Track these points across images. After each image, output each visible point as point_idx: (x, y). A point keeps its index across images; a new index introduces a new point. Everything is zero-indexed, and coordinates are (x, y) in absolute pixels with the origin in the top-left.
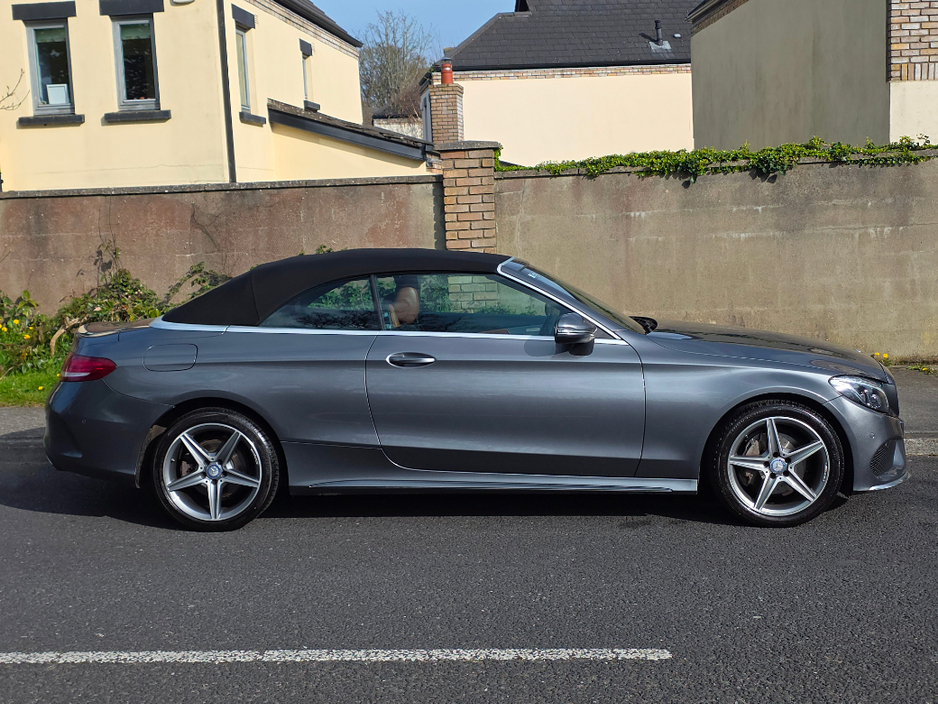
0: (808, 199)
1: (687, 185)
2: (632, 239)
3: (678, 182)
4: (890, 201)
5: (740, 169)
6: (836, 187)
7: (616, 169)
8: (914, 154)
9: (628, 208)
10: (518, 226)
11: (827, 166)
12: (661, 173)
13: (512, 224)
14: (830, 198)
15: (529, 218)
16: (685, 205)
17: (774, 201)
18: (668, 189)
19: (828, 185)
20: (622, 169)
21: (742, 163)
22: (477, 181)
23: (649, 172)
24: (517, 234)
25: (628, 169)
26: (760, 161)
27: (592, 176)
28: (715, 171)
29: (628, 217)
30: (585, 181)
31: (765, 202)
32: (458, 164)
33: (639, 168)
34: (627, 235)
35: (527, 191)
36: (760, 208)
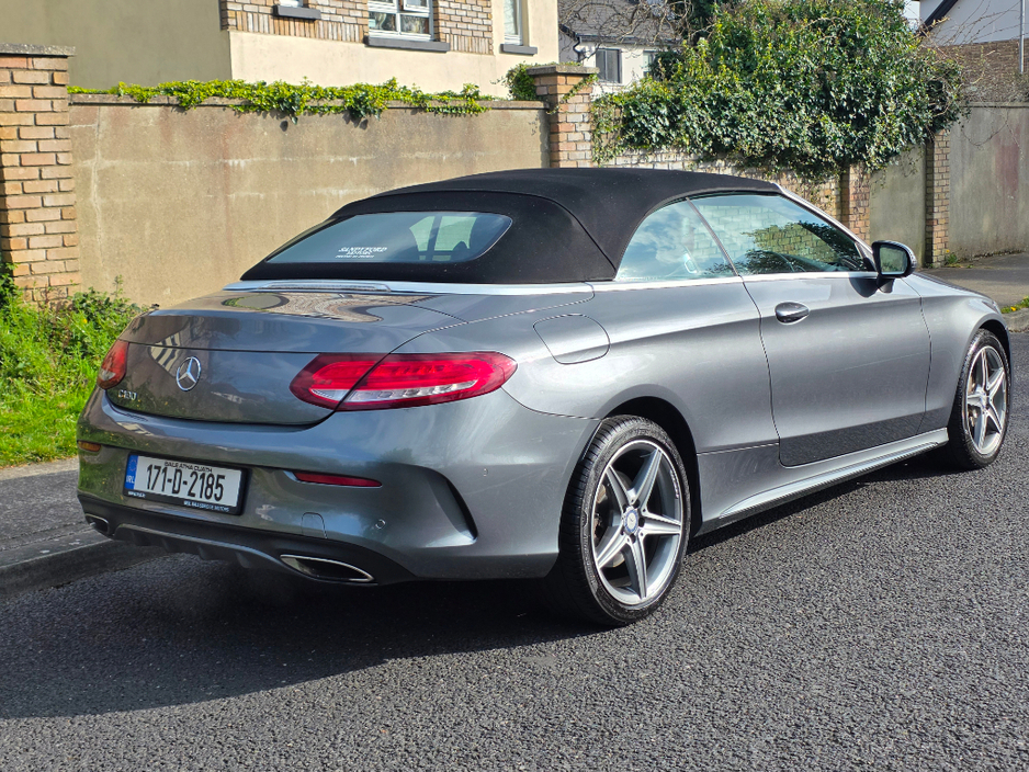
0: (395, 150)
1: (285, 126)
2: (232, 196)
3: (274, 123)
4: (459, 155)
5: (337, 110)
6: (417, 138)
7: (211, 100)
8: (477, 104)
9: (226, 156)
10: (94, 177)
11: (409, 111)
12: (260, 109)
13: (86, 174)
14: (412, 150)
15: (108, 163)
16: (284, 152)
17: (367, 152)
18: (265, 127)
19: (411, 134)
20: (218, 101)
21: (338, 103)
22: (46, 106)
23: (248, 106)
24: (94, 187)
25: (225, 101)
26: (358, 101)
27: (182, 107)
28: (313, 111)
29: (225, 166)
30: (174, 113)
31: (359, 154)
32: (19, 76)
33: (237, 102)
34: (226, 190)
35: (104, 124)
36: (354, 159)
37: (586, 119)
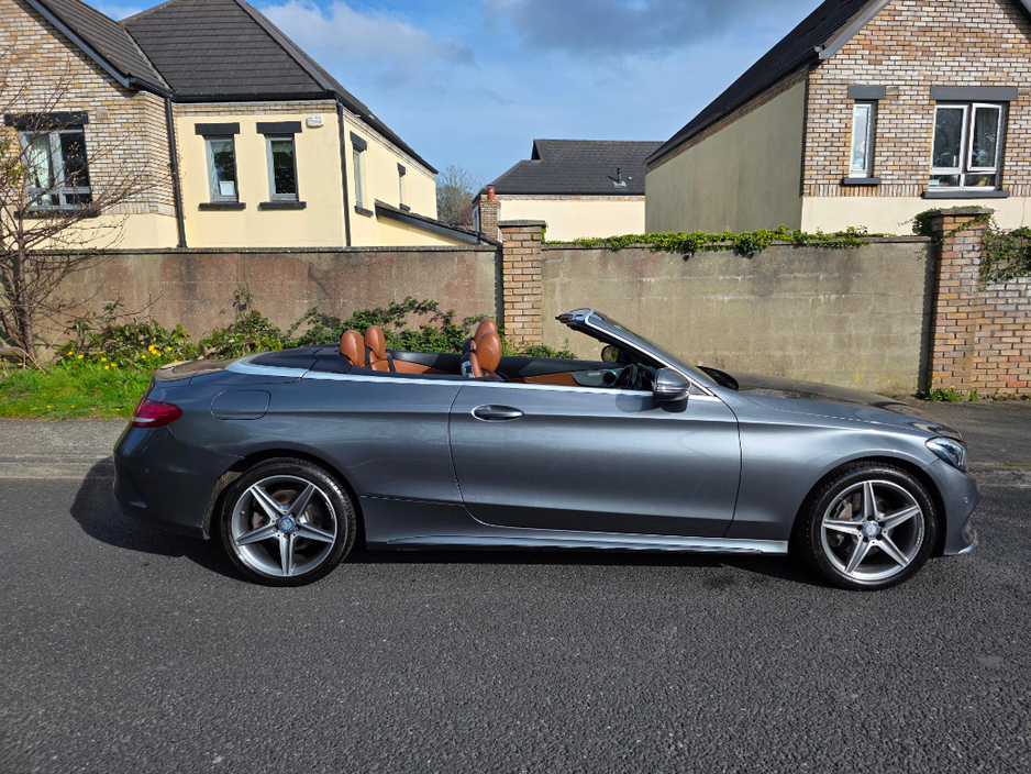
0: (776, 272)
1: (686, 258)
2: (644, 299)
3: (678, 257)
4: (836, 275)
5: (727, 248)
6: (797, 263)
7: (633, 245)
8: (858, 240)
9: (642, 275)
10: (558, 288)
11: (791, 247)
12: (668, 249)
13: (554, 285)
14: (792, 272)
15: (566, 280)
16: (684, 274)
17: (752, 273)
18: (672, 261)
19: (791, 262)
20: (638, 245)
21: (729, 243)
22: (528, 251)
23: (658, 248)
24: (558, 292)
25: (643, 245)
26: (742, 242)
27: (615, 250)
28: (708, 248)
29: (641, 282)
30: (610, 254)
31: (744, 274)
32: (515, 237)
33: (651, 245)
34: (640, 295)
35: (566, 259)
36: (740, 278)
37: (977, 248)
